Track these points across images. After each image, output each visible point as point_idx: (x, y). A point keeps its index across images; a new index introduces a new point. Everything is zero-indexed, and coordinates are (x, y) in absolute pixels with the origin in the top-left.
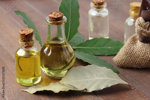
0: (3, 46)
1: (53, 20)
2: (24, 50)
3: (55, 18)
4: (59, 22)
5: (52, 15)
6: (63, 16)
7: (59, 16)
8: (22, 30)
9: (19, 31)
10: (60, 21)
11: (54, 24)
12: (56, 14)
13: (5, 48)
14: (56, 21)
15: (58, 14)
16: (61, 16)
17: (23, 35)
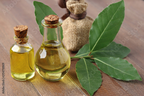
0: (3, 47)
1: (49, 23)
2: (18, 46)
3: (50, 21)
4: (54, 25)
5: (48, 18)
6: (58, 20)
7: (54, 20)
8: (16, 26)
9: (14, 28)
10: (56, 24)
11: (49, 27)
12: (52, 17)
13: (5, 49)
14: (52, 24)
15: (54, 17)
16: (56, 19)
17: (17, 31)
